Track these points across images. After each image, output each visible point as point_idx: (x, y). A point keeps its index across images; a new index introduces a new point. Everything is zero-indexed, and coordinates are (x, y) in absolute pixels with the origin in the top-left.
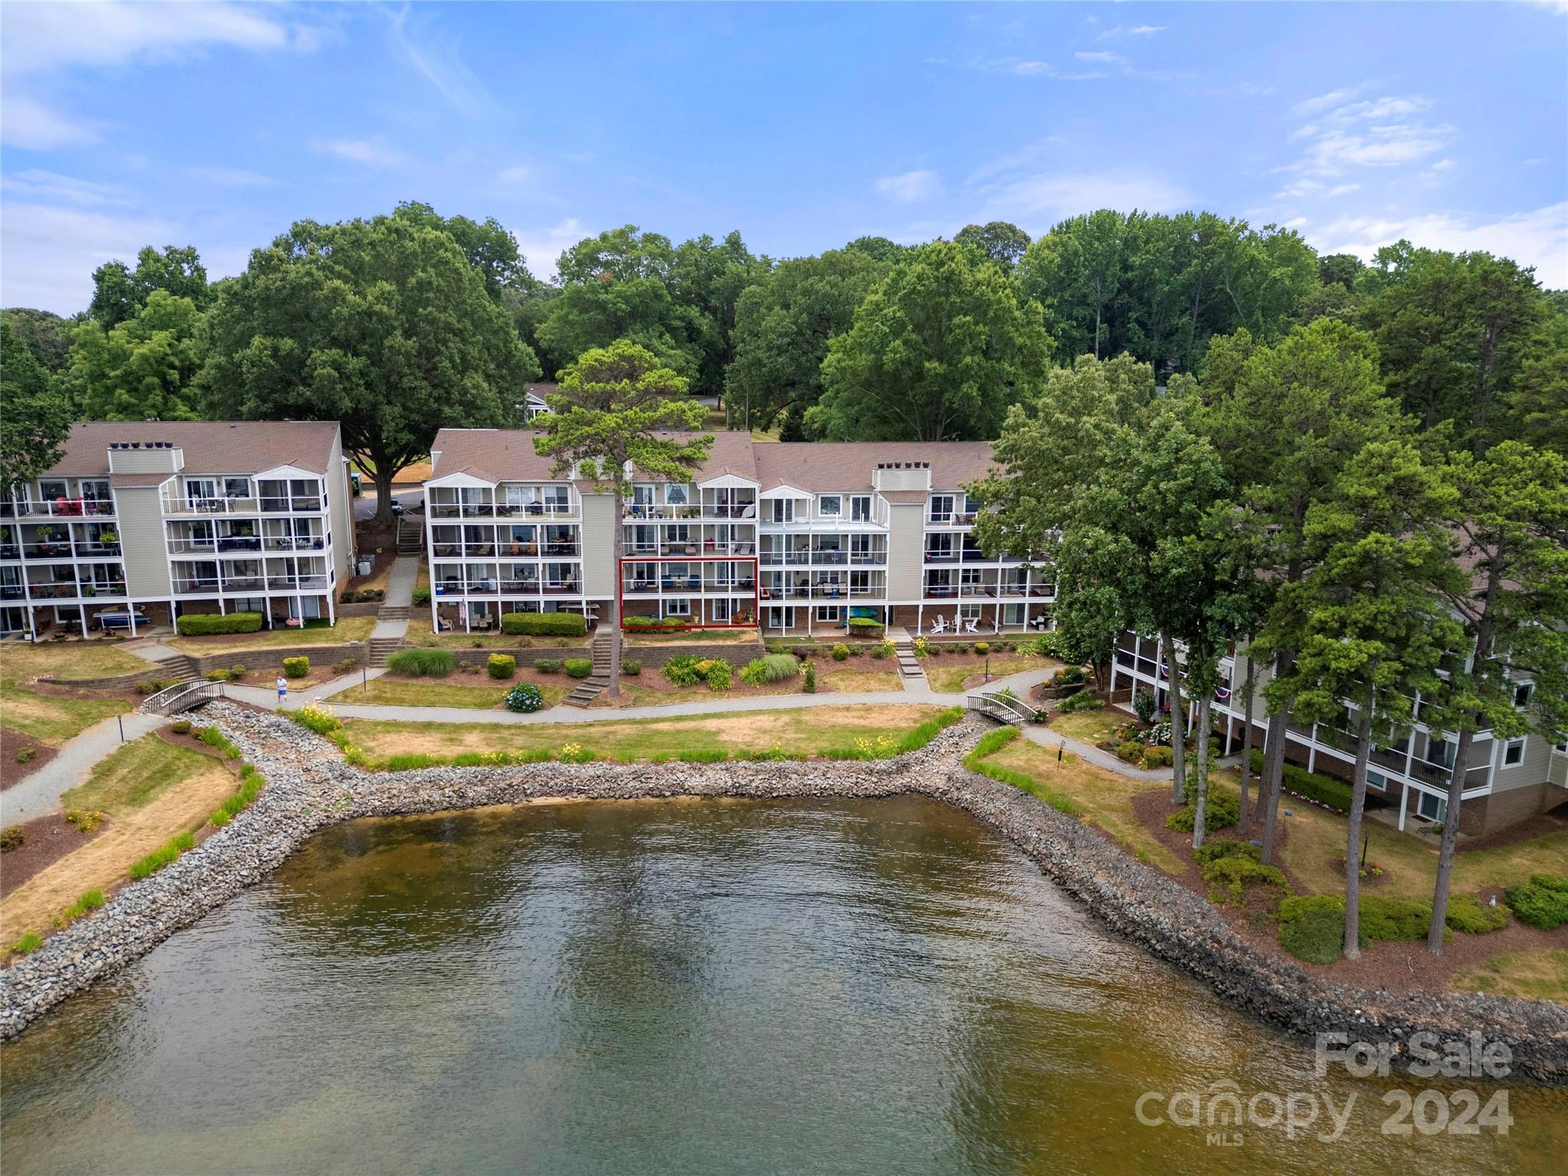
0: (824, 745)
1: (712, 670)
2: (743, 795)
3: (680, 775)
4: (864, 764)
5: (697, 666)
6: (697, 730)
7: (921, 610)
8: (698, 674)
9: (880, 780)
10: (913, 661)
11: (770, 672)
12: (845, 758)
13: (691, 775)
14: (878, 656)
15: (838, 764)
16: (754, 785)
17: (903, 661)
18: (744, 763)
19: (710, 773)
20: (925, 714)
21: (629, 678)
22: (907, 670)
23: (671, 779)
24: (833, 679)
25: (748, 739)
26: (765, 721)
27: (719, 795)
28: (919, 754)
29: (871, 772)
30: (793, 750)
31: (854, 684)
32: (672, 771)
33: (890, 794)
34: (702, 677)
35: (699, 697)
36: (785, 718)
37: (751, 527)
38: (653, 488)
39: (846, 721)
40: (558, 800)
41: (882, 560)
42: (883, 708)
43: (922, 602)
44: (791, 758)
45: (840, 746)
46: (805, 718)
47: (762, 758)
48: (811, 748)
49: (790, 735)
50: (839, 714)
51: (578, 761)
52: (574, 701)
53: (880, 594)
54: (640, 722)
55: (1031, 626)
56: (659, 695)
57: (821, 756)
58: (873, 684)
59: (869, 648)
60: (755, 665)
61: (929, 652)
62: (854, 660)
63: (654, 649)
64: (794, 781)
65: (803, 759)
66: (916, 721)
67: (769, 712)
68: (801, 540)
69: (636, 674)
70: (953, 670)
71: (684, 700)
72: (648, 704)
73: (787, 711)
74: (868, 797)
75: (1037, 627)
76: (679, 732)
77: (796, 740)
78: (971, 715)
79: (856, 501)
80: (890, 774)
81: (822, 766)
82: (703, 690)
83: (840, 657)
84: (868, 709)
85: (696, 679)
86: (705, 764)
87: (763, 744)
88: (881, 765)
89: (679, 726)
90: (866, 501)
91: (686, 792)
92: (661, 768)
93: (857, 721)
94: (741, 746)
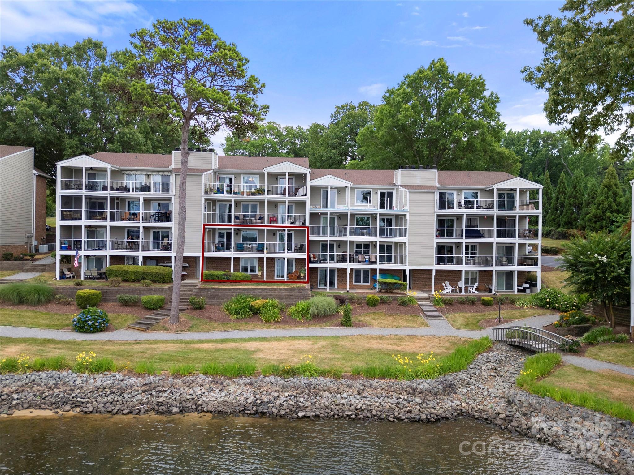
0: (360, 364)
1: (264, 306)
2: (263, 414)
3: (198, 389)
4: (405, 383)
5: (252, 303)
6: (236, 350)
7: (434, 273)
8: (251, 308)
9: (425, 401)
10: (432, 308)
11: (313, 310)
12: (382, 377)
13: (211, 390)
14: (403, 304)
15: (375, 382)
16: (278, 402)
17: (424, 308)
18: (272, 378)
19: (232, 388)
20: (454, 344)
21: (194, 312)
22: (428, 314)
23: (186, 393)
24: (367, 318)
25: (283, 357)
26: (304, 345)
27: (235, 413)
28: (462, 375)
29: (413, 392)
30: (327, 367)
31: (384, 322)
32: (190, 385)
33: (439, 419)
34: (255, 312)
35: (250, 327)
36: (323, 343)
37: (304, 204)
38: (233, 177)
39: (380, 346)
40: (47, 413)
41: (403, 234)
42: (413, 338)
43: (434, 268)
44: (323, 374)
45: (376, 365)
46: (341, 343)
47: (292, 373)
48: (347, 367)
49: (326, 355)
50: (373, 341)
51: (90, 371)
52: (138, 326)
53: (402, 260)
54: (186, 343)
55: (519, 291)
56: (215, 324)
57: (357, 374)
58: (401, 322)
59: (395, 299)
60: (302, 304)
61: (445, 303)
62: (384, 306)
63: (219, 290)
64: (325, 399)
65: (336, 375)
66: (448, 349)
67: (309, 338)
68: (342, 217)
69: (200, 308)
70: (467, 315)
71: (235, 328)
72: (203, 330)
73: (325, 338)
74: (413, 421)
75: (524, 291)
76: (218, 350)
77: (331, 359)
78: (499, 345)
79: (382, 195)
80: (436, 394)
81: (357, 384)
82: (255, 322)
83: (372, 304)
84: (401, 339)
85: (249, 312)
86: (230, 378)
87: (296, 362)
88: (425, 384)
89: (220, 346)
90: (390, 195)
91: (199, 409)
92: (180, 381)
93: (390, 347)
94: (273, 363)
